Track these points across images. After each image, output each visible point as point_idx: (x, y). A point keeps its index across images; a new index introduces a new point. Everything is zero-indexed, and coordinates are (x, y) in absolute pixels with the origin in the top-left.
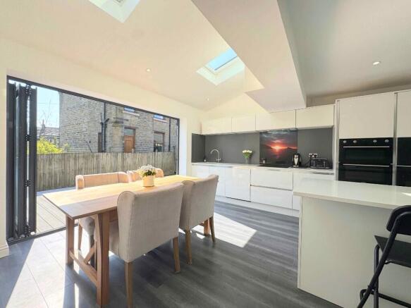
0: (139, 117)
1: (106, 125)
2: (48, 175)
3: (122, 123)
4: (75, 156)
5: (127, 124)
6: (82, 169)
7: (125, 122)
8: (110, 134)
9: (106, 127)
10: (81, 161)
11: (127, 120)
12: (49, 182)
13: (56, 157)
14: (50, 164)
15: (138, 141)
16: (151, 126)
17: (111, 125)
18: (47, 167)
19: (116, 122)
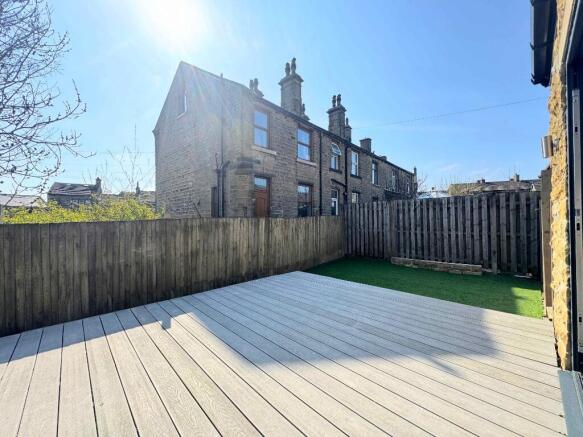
0: (275, 156)
1: (224, 172)
2: (133, 269)
3: (252, 167)
4: (186, 225)
5: (258, 169)
6: (197, 253)
7: (255, 165)
8: (232, 187)
9: (224, 176)
10: (197, 235)
11: (259, 162)
12: (136, 283)
13: (150, 228)
14: (139, 243)
15: (275, 198)
16: (293, 172)
17: (233, 171)
18: (133, 250)
19: (242, 166)
